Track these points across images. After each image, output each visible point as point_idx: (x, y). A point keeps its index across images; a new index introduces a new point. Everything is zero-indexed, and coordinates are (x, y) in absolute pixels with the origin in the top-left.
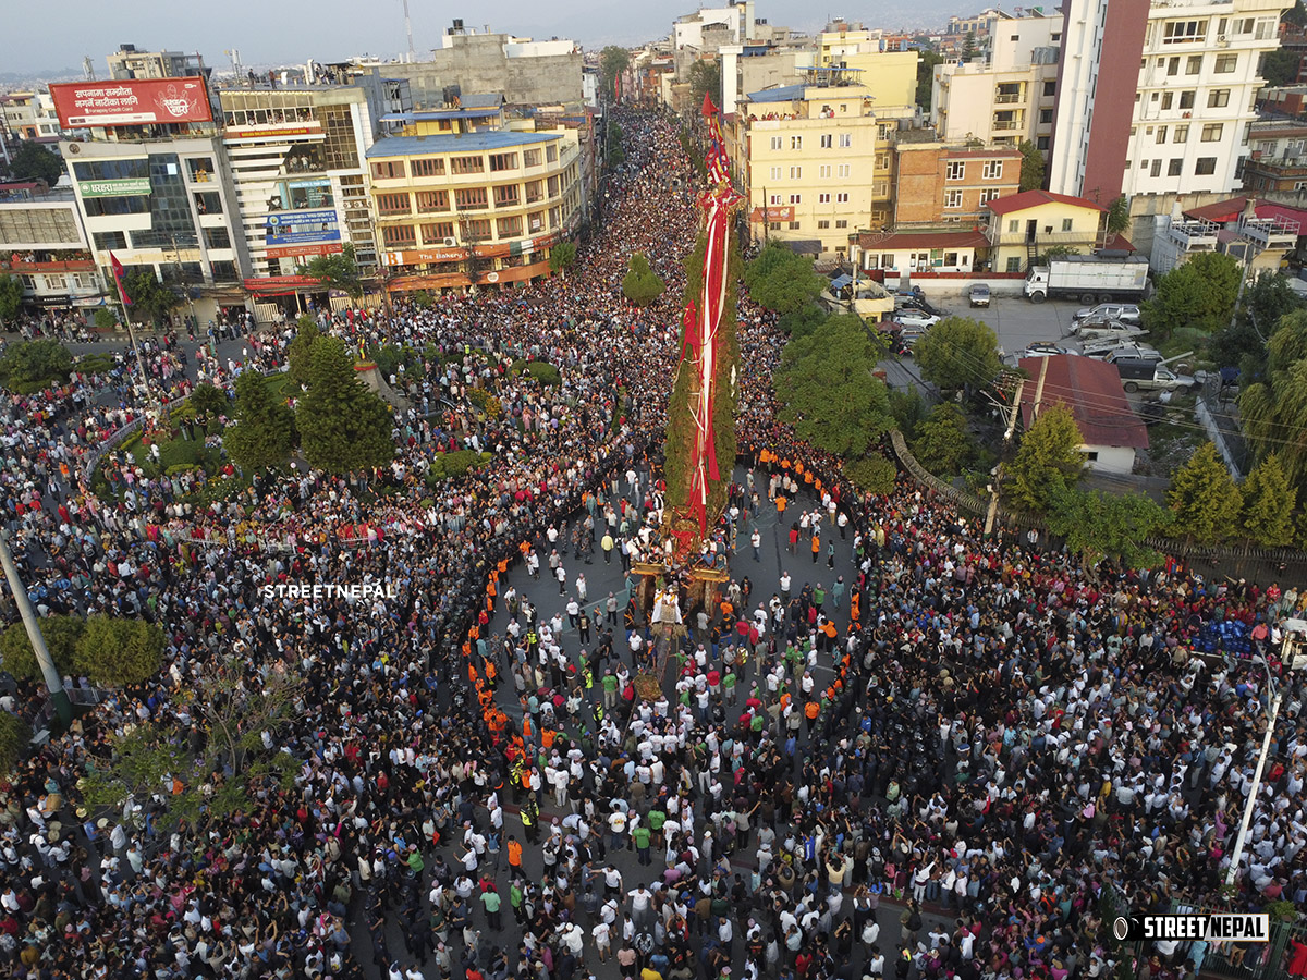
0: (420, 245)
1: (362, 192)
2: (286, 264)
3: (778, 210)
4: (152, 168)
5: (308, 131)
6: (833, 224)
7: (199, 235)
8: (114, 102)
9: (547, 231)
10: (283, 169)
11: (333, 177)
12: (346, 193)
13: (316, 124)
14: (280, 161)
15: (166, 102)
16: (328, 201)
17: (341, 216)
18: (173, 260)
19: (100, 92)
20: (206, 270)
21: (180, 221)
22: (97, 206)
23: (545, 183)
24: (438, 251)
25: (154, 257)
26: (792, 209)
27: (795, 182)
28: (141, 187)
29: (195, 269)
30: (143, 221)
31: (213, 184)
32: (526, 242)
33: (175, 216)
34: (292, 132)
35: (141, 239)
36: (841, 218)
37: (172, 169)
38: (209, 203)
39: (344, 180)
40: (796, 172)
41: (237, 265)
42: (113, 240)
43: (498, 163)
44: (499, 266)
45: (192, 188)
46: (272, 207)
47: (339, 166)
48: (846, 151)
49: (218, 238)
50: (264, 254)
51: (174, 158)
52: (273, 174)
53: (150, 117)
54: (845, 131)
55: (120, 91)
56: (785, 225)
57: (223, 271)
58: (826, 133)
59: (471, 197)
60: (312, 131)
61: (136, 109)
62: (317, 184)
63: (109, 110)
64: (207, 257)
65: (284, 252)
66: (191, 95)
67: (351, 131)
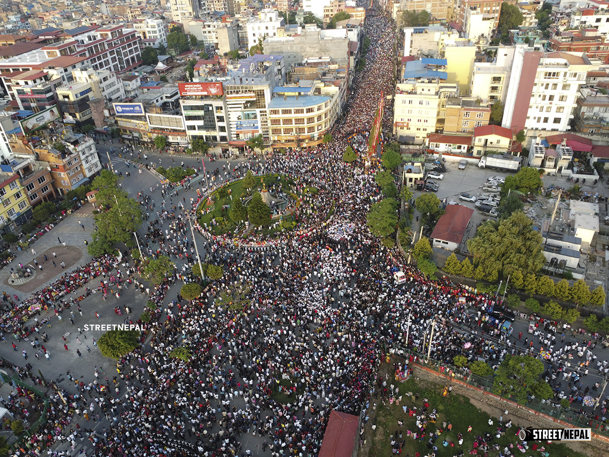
0: (283, 134)
1: (266, 115)
2: (241, 136)
3: (403, 123)
4: (205, 108)
5: (251, 97)
6: (422, 129)
7: (217, 128)
8: (196, 89)
9: (324, 129)
10: (243, 108)
11: (258, 111)
12: (261, 115)
13: (254, 95)
14: (242, 106)
15: (210, 89)
16: (255, 117)
17: (259, 122)
18: (209, 135)
19: (192, 86)
20: (218, 139)
21: (212, 123)
22: (189, 118)
23: (324, 115)
24: (288, 137)
25: (203, 133)
26: (408, 123)
27: (410, 114)
28: (201, 113)
29: (215, 138)
30: (201, 123)
31: (222, 113)
32: (316, 134)
33: (210, 121)
34: (246, 97)
35: (200, 128)
36: (425, 128)
37: (210, 108)
38: (221, 119)
39: (261, 112)
40: (410, 112)
41: (228, 137)
42: (193, 128)
43: (309, 110)
44: (307, 141)
45: (216, 115)
46: (239, 119)
47: (260, 108)
48: (428, 106)
49: (222, 129)
50: (235, 133)
51: (211, 105)
52: (240, 109)
53: (205, 93)
54: (428, 100)
55: (198, 85)
56: (405, 128)
57: (223, 139)
58: (421, 100)
59: (299, 121)
60: (251, 96)
61: (202, 91)
62: (253, 112)
63: (194, 91)
64: (218, 134)
65: (241, 132)
66: (218, 87)
67: (264, 97)
